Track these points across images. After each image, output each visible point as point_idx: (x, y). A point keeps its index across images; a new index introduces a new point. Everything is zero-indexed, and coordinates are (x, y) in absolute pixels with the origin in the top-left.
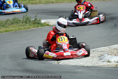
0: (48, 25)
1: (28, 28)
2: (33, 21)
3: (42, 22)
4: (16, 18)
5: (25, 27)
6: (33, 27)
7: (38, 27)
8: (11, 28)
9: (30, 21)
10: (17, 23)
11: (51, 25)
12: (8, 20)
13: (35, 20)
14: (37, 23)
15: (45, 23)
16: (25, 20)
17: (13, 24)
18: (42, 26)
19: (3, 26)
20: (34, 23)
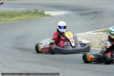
0: (49, 16)
1: (35, 18)
2: (40, 12)
3: (46, 14)
4: (29, 10)
5: (33, 16)
6: (39, 17)
7: (42, 17)
8: (24, 17)
9: (38, 13)
10: (29, 13)
11: (52, 15)
12: (23, 11)
13: (42, 12)
14: (42, 14)
15: (48, 14)
16: (35, 12)
17: (26, 14)
18: (45, 16)
19: (19, 15)
20: (40, 14)
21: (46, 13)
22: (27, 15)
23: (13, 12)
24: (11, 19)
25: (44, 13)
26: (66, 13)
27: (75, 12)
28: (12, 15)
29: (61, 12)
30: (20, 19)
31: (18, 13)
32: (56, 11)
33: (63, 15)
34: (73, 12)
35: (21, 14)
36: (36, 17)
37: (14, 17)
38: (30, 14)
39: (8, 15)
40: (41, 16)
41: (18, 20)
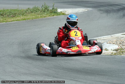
0: (64, 14)
1: (45, 17)
2: (51, 10)
3: (59, 12)
4: (36, 7)
5: (42, 15)
6: (50, 16)
7: (53, 16)
8: (30, 16)
9: (48, 10)
10: (36, 11)
12: (29, 9)
13: (53, 9)
14: (54, 12)
15: (61, 12)
16: (44, 9)
17: (32, 12)
18: (58, 15)
19: (23, 14)
20: (51, 12)
21: (59, 10)
22: (33, 14)
23: (14, 10)
24: (12, 19)
25: (56, 10)
26: (87, 10)
27: (99, 9)
28: (13, 14)
29: (79, 9)
30: (24, 19)
31: (22, 11)
32: (73, 8)
33: (81, 12)
34: (96, 9)
35: (26, 12)
36: (45, 15)
37: (16, 16)
38: (37, 13)
39: (8, 13)
40: (52, 14)
41: (21, 20)
